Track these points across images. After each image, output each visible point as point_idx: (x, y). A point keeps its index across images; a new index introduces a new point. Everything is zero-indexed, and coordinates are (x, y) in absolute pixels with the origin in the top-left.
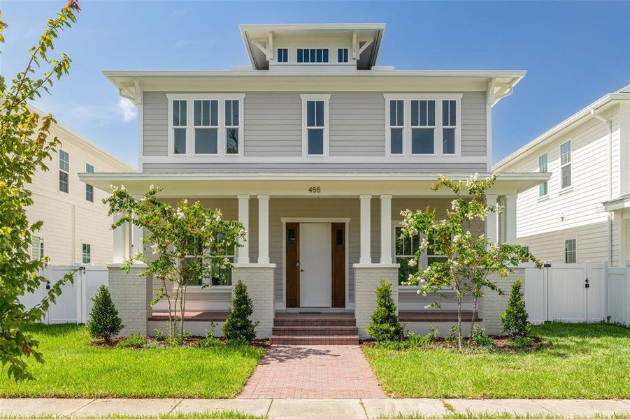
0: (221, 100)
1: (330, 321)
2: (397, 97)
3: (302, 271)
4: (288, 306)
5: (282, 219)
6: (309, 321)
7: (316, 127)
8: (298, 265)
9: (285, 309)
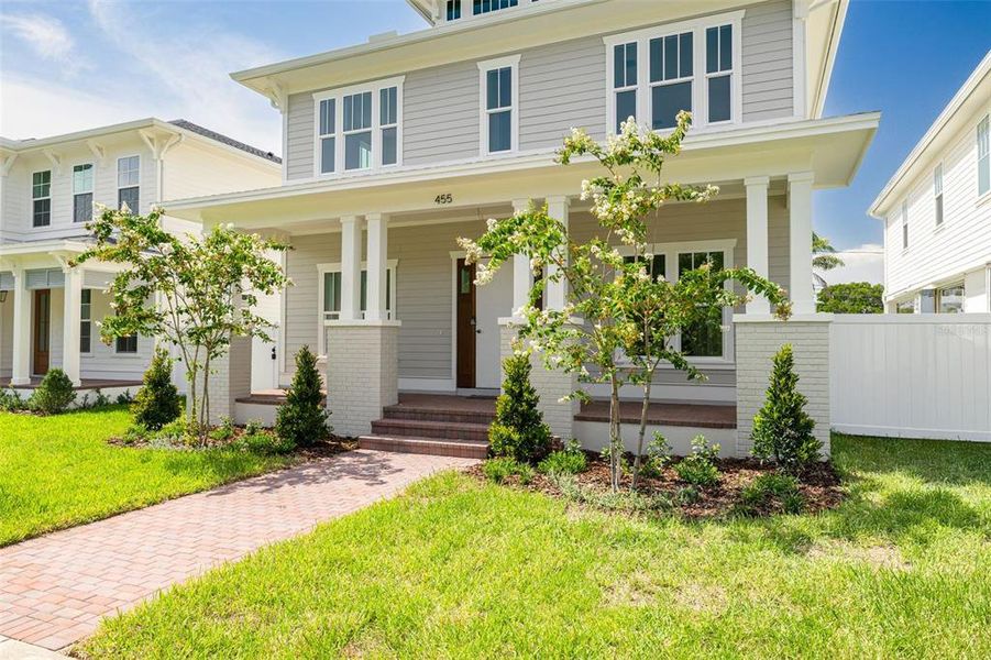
0: (375, 89)
1: (462, 414)
2: (625, 40)
3: (479, 332)
4: (459, 386)
5: (451, 253)
6: (432, 413)
7: (499, 109)
8: (472, 323)
9: (454, 389)
